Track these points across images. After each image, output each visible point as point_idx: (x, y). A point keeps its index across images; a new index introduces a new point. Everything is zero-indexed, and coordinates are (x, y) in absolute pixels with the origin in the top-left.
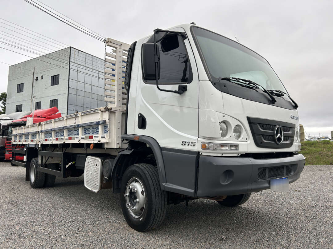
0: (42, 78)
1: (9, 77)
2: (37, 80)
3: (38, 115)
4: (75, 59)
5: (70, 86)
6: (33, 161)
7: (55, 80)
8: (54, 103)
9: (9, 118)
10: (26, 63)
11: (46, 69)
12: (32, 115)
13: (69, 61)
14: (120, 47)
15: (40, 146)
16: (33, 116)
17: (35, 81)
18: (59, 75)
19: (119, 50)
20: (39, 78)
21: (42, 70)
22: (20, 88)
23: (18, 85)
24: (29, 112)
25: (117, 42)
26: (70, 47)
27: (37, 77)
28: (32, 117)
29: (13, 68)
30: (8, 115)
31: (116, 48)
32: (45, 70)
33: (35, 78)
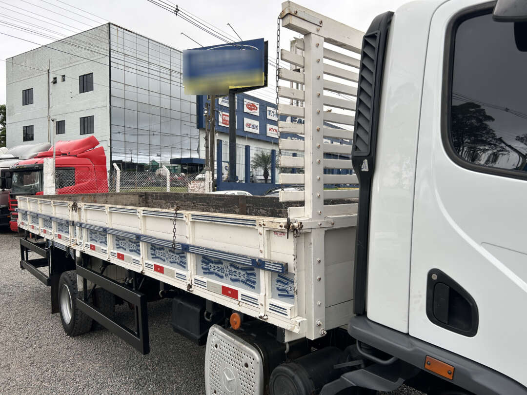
0: (64, 80)
1: (7, 77)
2: (55, 82)
3: (62, 152)
4: (119, 46)
5: (112, 94)
6: (65, 280)
7: (86, 83)
8: (87, 124)
9: (13, 156)
10: (34, 53)
11: (69, 64)
12: (52, 152)
13: (108, 49)
14: (318, 31)
15: (78, 255)
16: (54, 154)
17: (51, 84)
18: (93, 73)
19: (314, 39)
20: (59, 79)
21: (64, 65)
22: (28, 97)
23: (23, 91)
24: (47, 144)
25: (311, 14)
26: (109, 24)
27: (55, 77)
28: (52, 156)
29: (12, 62)
30: (10, 150)
31: (307, 34)
32: (68, 66)
33: (52, 80)
